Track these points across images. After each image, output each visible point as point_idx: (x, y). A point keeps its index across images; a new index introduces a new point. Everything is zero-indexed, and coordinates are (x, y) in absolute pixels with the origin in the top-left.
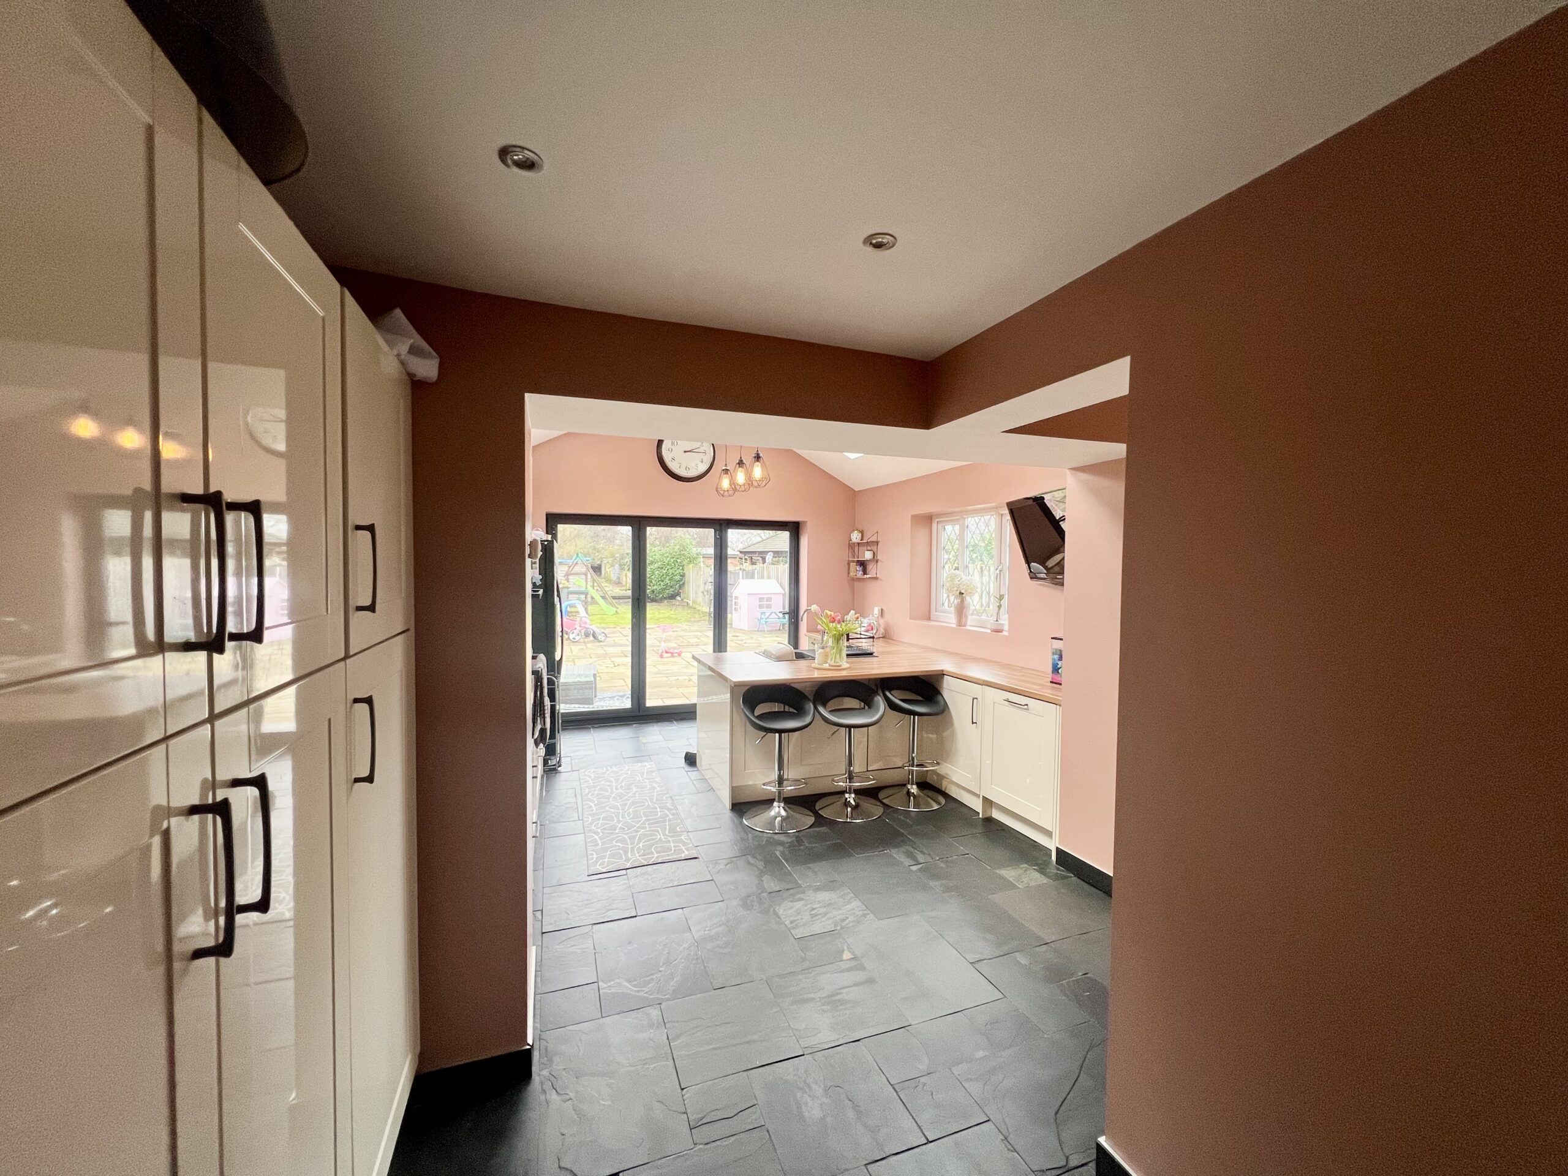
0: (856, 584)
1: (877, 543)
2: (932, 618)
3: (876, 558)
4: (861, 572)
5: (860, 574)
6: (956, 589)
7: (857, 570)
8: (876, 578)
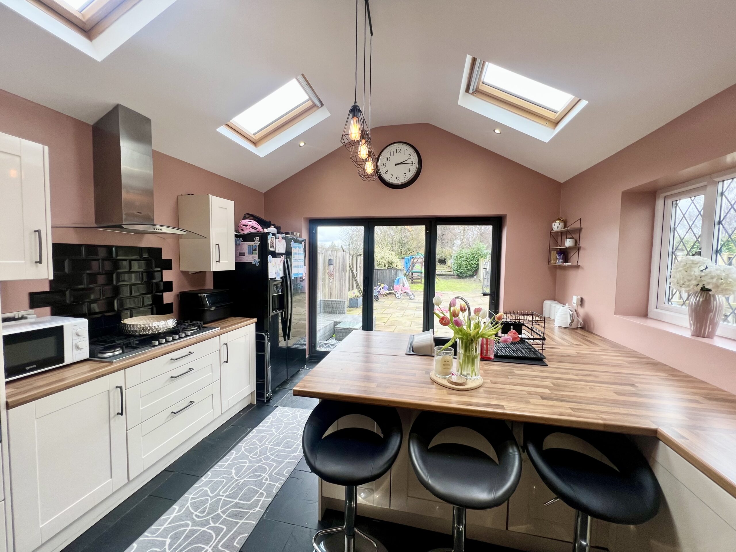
0: (558, 272)
1: (580, 230)
2: (650, 315)
3: (578, 245)
4: (561, 261)
5: (560, 262)
6: (694, 282)
7: (557, 258)
8: (577, 267)
